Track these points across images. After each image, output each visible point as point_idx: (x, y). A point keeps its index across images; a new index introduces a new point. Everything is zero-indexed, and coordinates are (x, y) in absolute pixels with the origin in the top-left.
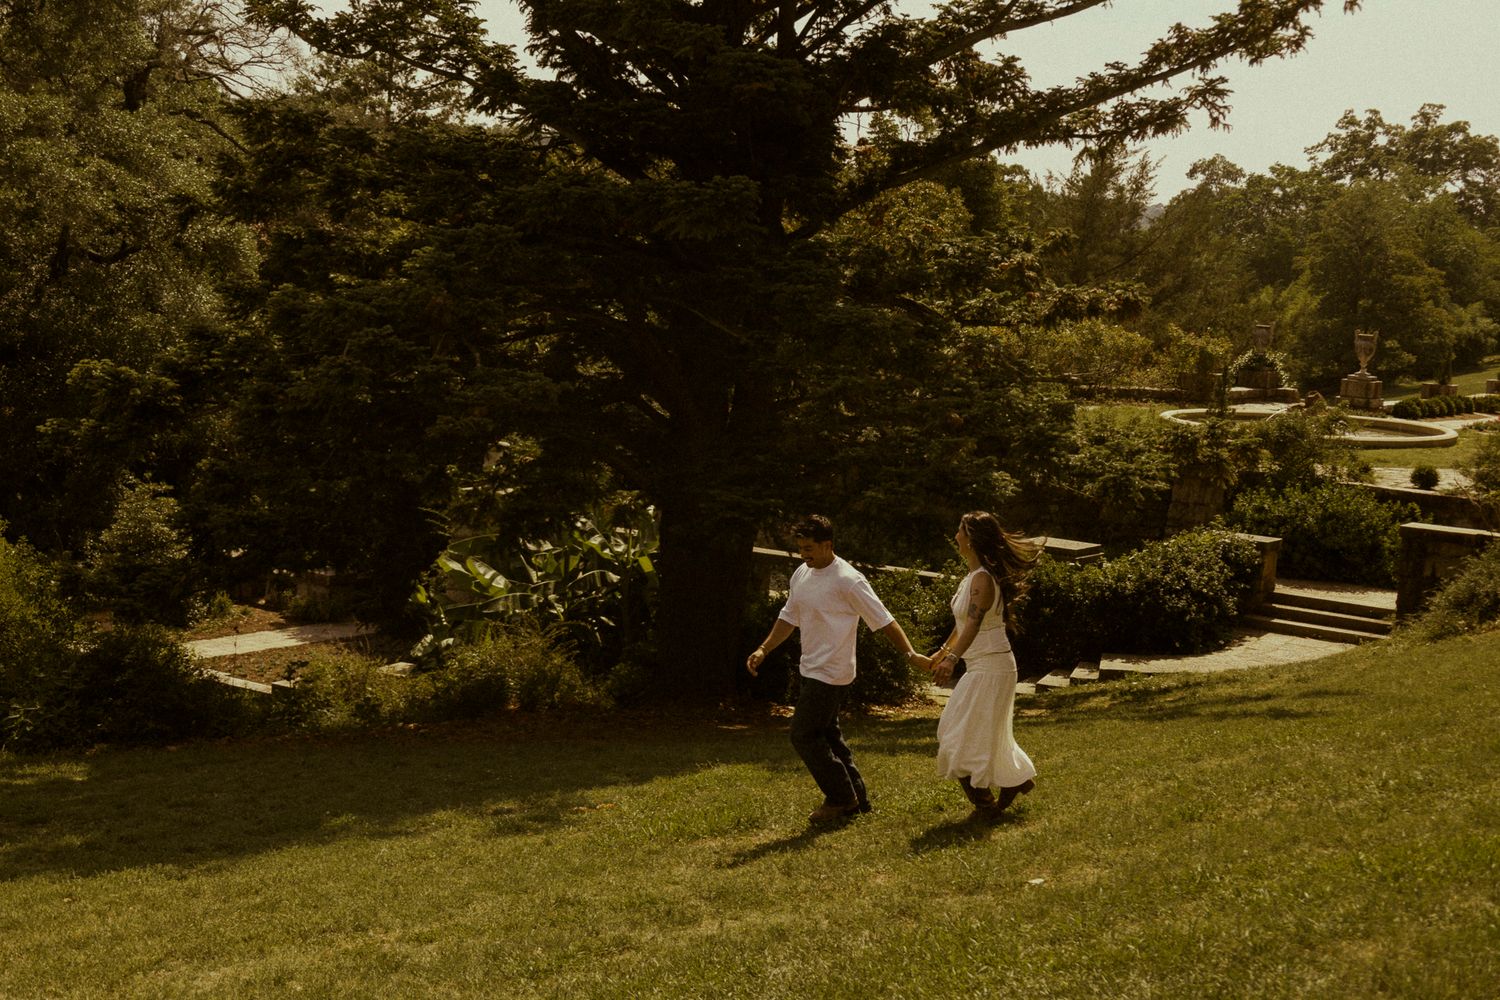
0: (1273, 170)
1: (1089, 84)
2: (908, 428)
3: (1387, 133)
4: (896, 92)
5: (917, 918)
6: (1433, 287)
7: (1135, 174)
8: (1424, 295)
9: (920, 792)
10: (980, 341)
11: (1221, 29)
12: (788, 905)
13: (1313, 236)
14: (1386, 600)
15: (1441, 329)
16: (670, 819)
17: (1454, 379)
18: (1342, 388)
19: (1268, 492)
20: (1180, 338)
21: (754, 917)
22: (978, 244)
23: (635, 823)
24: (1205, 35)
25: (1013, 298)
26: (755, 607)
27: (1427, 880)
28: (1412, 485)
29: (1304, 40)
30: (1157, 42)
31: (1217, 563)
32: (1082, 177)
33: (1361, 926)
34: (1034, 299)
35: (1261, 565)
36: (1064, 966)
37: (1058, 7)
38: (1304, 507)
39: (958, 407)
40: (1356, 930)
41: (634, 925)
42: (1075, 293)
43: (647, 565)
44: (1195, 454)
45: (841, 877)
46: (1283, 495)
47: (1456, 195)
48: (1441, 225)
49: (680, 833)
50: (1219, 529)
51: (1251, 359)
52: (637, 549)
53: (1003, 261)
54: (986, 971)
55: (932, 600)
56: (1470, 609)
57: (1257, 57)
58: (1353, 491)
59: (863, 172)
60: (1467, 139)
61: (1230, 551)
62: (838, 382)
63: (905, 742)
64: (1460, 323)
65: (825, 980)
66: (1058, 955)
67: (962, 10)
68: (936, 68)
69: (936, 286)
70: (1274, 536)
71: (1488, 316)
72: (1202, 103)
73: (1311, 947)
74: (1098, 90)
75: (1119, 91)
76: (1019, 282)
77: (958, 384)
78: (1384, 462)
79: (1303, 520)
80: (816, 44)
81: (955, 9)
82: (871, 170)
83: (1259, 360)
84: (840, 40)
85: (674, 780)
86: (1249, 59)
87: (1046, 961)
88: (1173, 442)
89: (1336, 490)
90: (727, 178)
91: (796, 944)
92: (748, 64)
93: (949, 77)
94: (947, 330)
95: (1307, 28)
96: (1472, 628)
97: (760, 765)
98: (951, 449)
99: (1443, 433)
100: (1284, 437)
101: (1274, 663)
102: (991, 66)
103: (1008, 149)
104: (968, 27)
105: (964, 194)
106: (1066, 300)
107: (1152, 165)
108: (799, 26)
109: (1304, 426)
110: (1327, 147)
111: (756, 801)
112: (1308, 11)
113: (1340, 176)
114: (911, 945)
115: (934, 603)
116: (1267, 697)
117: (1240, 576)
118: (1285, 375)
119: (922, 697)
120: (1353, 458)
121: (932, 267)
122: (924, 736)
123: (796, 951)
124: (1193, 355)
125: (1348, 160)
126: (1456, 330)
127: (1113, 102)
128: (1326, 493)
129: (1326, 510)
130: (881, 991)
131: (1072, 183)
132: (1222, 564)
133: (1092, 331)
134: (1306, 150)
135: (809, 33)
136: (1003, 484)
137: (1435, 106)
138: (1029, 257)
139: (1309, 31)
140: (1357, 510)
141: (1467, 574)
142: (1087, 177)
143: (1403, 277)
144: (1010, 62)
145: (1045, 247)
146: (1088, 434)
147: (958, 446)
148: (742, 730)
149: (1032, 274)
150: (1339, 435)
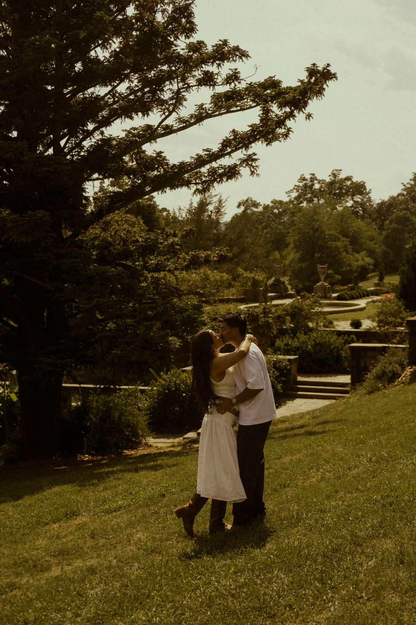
0: (272, 202)
1: (197, 159)
2: (129, 320)
3: (319, 183)
4: (109, 170)
5: (160, 553)
6: (345, 246)
7: (217, 205)
8: (342, 250)
9: (153, 489)
10: (158, 279)
11: (253, 131)
12: (95, 555)
13: (294, 228)
14: (346, 379)
15: (350, 264)
16: (32, 516)
17: (360, 283)
18: (315, 290)
19: (290, 337)
20: (243, 274)
21: (78, 563)
22: (152, 236)
23: (16, 521)
24: (246, 133)
25: (171, 258)
26: (66, 411)
27: (406, 504)
28: (351, 328)
29: (289, 134)
30: (225, 138)
31: (271, 370)
32: (193, 208)
33: (382, 531)
34: (180, 258)
35: (290, 369)
36: (240, 571)
37: (179, 127)
38: (306, 342)
39: (151, 309)
40: (379, 534)
41: (17, 575)
42: (198, 254)
43: (14, 397)
44: (258, 321)
45: (120, 536)
46: (297, 337)
47: (351, 207)
48: (346, 220)
49: (38, 523)
50: (270, 355)
51: (274, 281)
52: (9, 390)
53: (164, 242)
54: (200, 578)
55: (146, 400)
56: (383, 379)
57: (269, 142)
58: (326, 332)
59: (98, 207)
60: (353, 183)
61: (277, 364)
62: (95, 302)
63: (141, 466)
64: (357, 261)
65: (118, 595)
66: (236, 565)
67: (136, 132)
68: (126, 158)
69: (135, 256)
70: (295, 355)
71: (369, 257)
72: (246, 165)
73: (361, 545)
74: (200, 161)
75: (210, 162)
76: (172, 250)
77: (150, 298)
78: (337, 320)
79: (307, 347)
80: (71, 150)
81: (133, 131)
82: (101, 205)
83: (278, 281)
84: (82, 148)
85: (34, 497)
86: (266, 143)
87: (230, 569)
88: (248, 317)
89: (319, 333)
90: (34, 212)
91: (101, 575)
92: (40, 159)
93: (133, 162)
94: (142, 275)
95: (290, 128)
96: (385, 387)
97: (74, 484)
98: (149, 328)
99: (359, 305)
100: (294, 312)
101: (302, 411)
102: (151, 156)
103: (162, 191)
104: (139, 138)
105: (143, 218)
106: (194, 258)
107: (224, 201)
108: (62, 143)
109: (302, 306)
110: (295, 191)
111: (74, 502)
112: (290, 120)
113: (302, 202)
114: (160, 568)
115: (147, 401)
116: (302, 427)
117: (283, 374)
118: (289, 287)
119: (146, 444)
120: (325, 318)
121: (132, 248)
122: (150, 462)
123: (102, 579)
124: (250, 281)
125: (305, 195)
126: (356, 263)
127: (208, 167)
128: (315, 334)
129: (316, 342)
130: (148, 596)
131: (190, 211)
132: (273, 370)
133: (204, 274)
134: (286, 193)
135: (67, 145)
136: (174, 342)
137: (337, 170)
138: (176, 239)
139: (291, 130)
140: (329, 341)
141: (380, 364)
142: (196, 208)
143: (332, 243)
144: (159, 154)
145: (182, 235)
146: (209, 317)
147: (153, 326)
148: (64, 469)
149: (178, 247)
150: (317, 309)
